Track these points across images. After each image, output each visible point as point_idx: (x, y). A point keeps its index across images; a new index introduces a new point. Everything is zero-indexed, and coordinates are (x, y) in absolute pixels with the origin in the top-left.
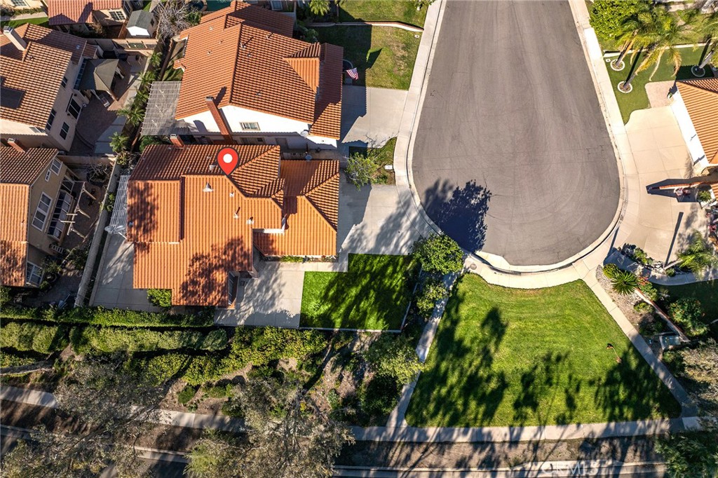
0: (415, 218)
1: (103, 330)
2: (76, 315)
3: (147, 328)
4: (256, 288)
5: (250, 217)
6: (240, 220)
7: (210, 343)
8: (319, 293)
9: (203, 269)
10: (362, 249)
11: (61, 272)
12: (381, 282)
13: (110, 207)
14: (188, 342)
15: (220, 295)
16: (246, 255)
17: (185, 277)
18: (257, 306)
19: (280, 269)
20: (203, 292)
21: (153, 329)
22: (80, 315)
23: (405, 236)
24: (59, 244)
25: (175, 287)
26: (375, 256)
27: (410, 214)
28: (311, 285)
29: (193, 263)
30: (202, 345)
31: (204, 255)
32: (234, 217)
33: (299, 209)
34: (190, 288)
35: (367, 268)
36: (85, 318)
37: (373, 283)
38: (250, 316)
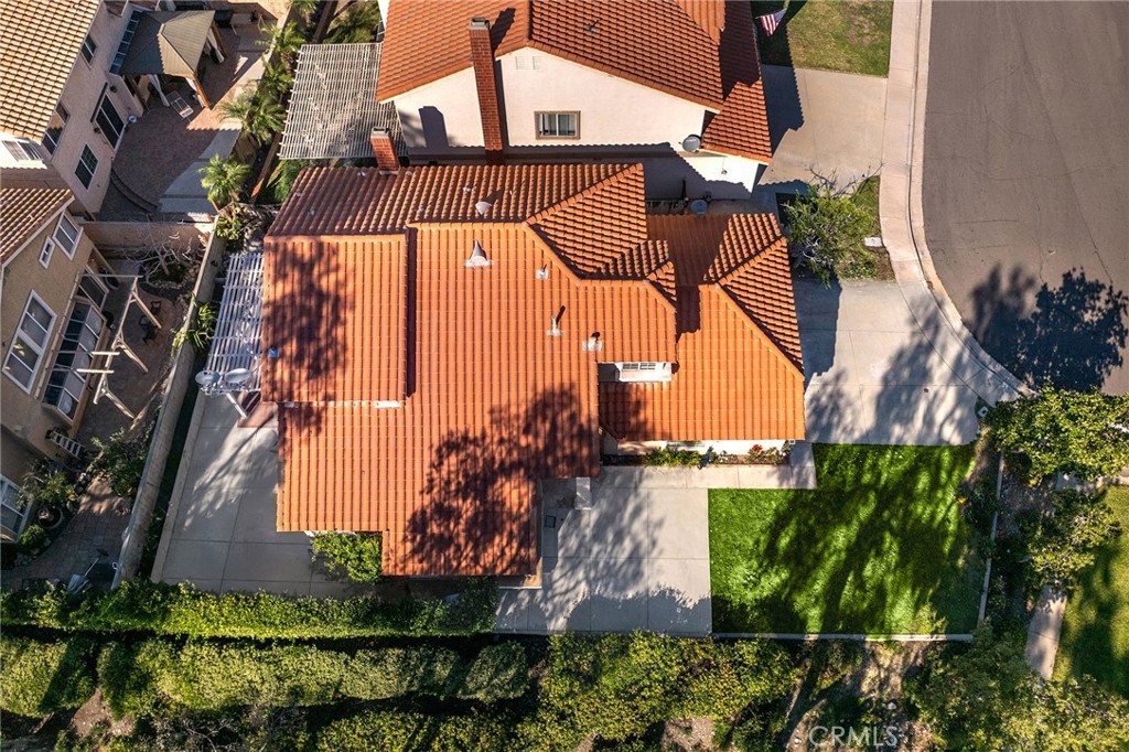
0: (959, 358)
1: (189, 650)
2: (118, 609)
3: (311, 642)
4: (588, 532)
5: (591, 332)
6: (565, 341)
7: (484, 678)
8: (751, 543)
9: (466, 475)
10: (844, 429)
11: (76, 504)
12: (908, 514)
13: (202, 337)
14: (423, 679)
15: (515, 545)
16: (583, 435)
17: (418, 496)
18: (596, 579)
19: (646, 484)
20: (469, 537)
21: (324, 644)
22: (130, 607)
23: (943, 399)
24: (71, 433)
25: (391, 528)
26: (881, 450)
27: (944, 348)
28: (729, 521)
29: (440, 457)
30: (462, 684)
31: (471, 435)
32: (548, 333)
33: (705, 321)
34: (434, 529)
35: (867, 478)
36: (143, 615)
37: (886, 514)
38: (578, 608)
